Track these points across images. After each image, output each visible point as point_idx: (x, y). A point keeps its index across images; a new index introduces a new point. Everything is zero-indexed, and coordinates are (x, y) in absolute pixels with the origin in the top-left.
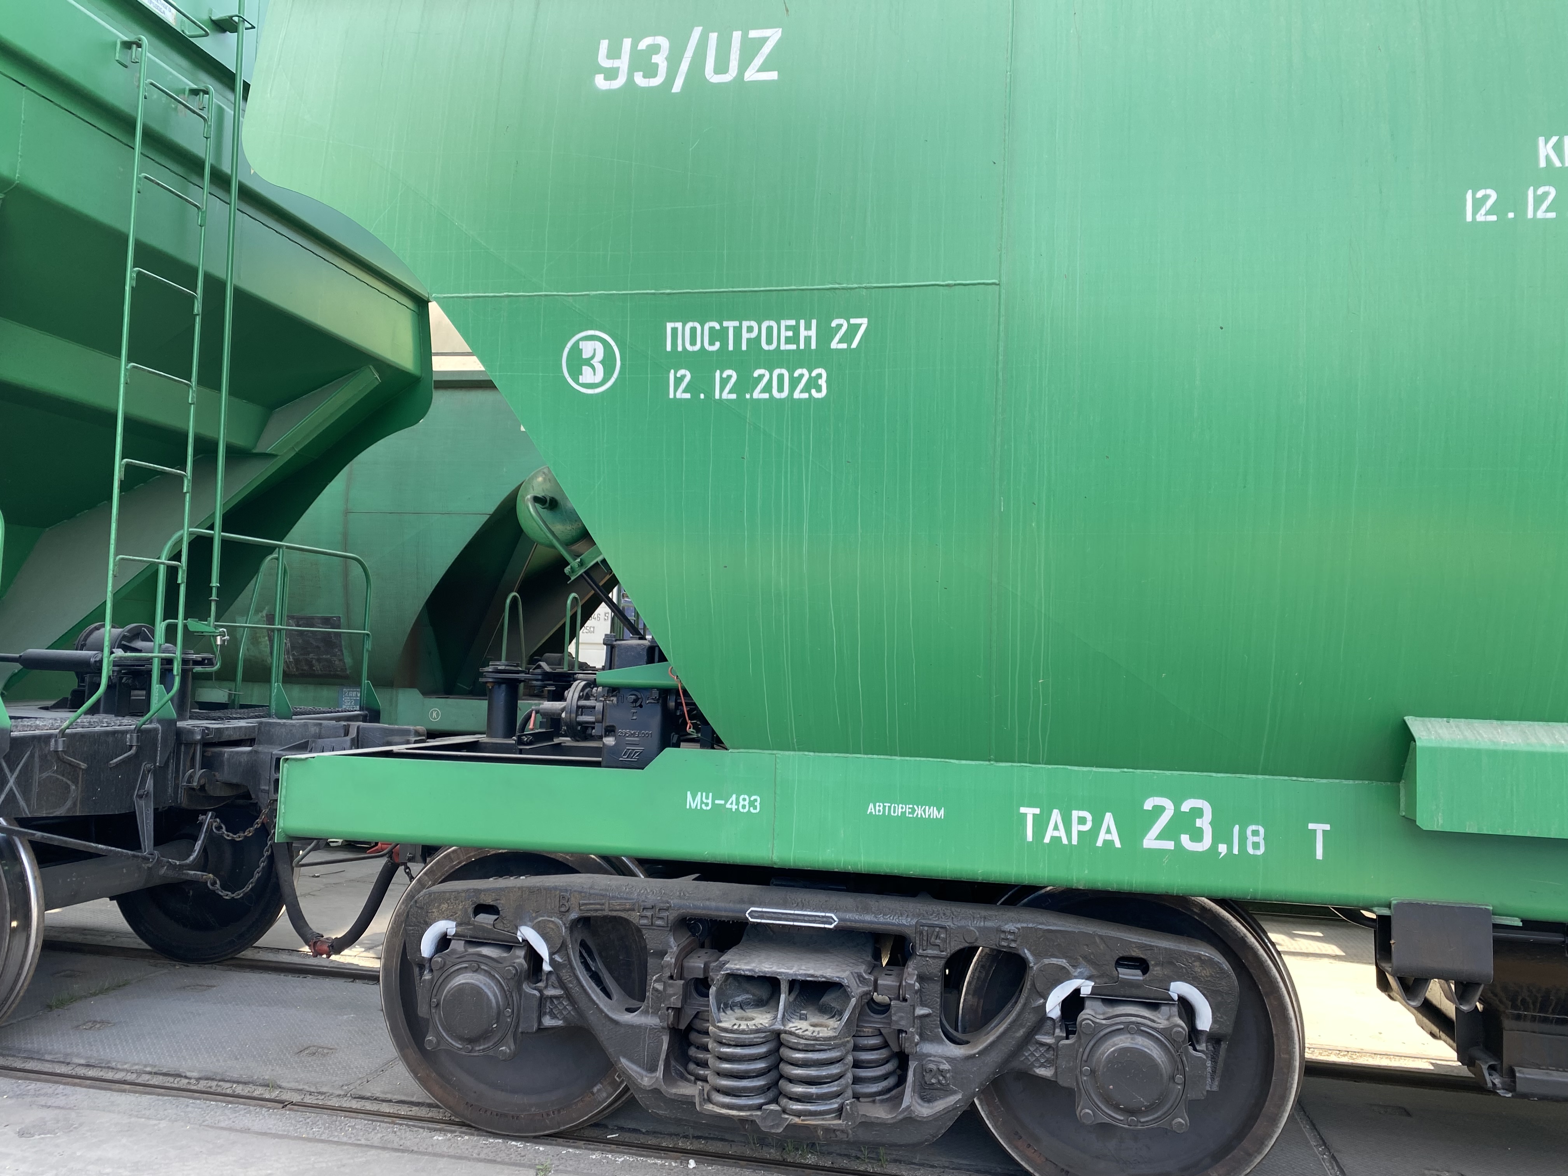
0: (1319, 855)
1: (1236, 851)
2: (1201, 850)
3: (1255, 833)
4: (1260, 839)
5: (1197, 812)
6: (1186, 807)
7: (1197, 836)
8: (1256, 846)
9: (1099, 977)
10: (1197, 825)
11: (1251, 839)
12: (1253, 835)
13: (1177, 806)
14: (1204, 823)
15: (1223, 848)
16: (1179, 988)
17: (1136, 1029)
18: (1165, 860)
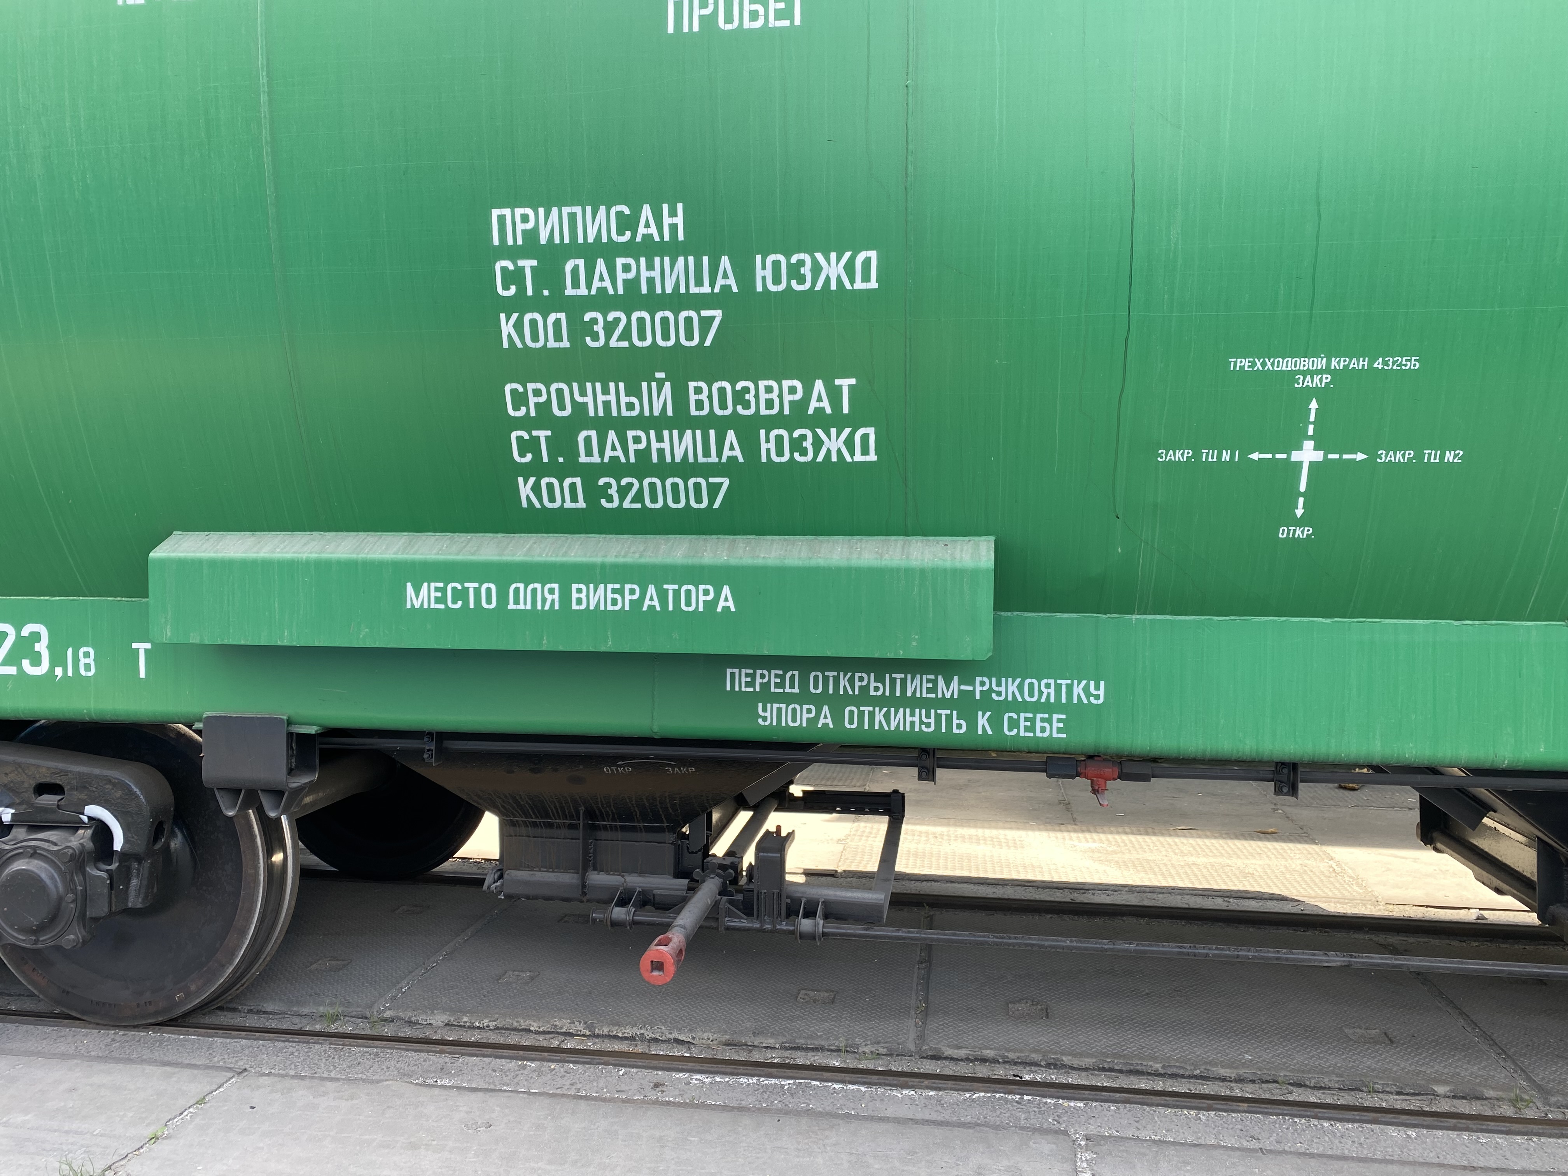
0: (142, 674)
1: (70, 674)
2: (39, 673)
3: (87, 655)
4: (91, 661)
5: (36, 637)
6: (26, 632)
7: (36, 660)
8: (87, 667)
9: (19, 804)
10: (36, 649)
11: (83, 661)
12: (85, 657)
13: (18, 631)
14: (42, 647)
15: (59, 671)
16: (94, 810)
17: (34, 854)
18: (10, 686)
